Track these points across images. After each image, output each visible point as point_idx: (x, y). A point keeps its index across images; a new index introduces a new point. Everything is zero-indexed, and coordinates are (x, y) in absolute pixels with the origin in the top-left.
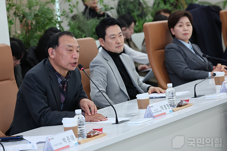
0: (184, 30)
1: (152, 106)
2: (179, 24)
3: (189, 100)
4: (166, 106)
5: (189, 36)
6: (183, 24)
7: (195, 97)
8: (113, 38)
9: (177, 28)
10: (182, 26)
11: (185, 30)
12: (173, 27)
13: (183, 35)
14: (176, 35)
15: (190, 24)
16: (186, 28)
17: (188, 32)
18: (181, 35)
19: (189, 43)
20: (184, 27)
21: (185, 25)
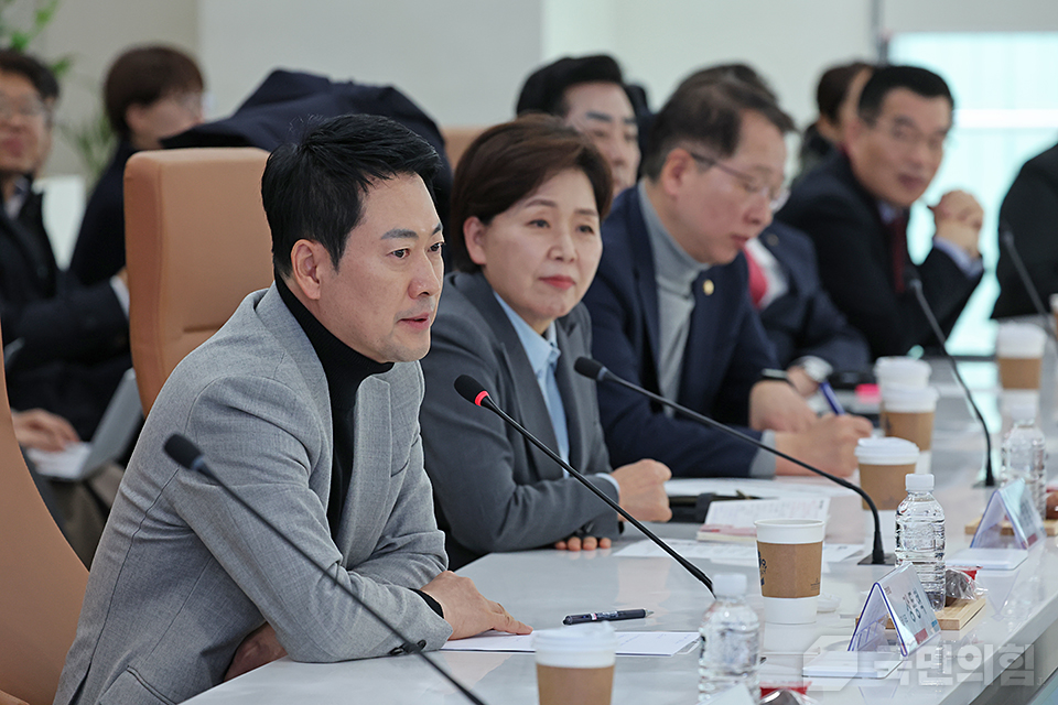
0: (556, 254)
2: (527, 210)
3: (806, 688)
5: (572, 299)
6: (557, 218)
8: (399, 253)
9: (511, 227)
10: (549, 226)
11: (560, 259)
13: (541, 285)
16: (570, 245)
17: (570, 271)
18: (528, 281)
19: (545, 335)
20: (558, 234)
21: (566, 226)
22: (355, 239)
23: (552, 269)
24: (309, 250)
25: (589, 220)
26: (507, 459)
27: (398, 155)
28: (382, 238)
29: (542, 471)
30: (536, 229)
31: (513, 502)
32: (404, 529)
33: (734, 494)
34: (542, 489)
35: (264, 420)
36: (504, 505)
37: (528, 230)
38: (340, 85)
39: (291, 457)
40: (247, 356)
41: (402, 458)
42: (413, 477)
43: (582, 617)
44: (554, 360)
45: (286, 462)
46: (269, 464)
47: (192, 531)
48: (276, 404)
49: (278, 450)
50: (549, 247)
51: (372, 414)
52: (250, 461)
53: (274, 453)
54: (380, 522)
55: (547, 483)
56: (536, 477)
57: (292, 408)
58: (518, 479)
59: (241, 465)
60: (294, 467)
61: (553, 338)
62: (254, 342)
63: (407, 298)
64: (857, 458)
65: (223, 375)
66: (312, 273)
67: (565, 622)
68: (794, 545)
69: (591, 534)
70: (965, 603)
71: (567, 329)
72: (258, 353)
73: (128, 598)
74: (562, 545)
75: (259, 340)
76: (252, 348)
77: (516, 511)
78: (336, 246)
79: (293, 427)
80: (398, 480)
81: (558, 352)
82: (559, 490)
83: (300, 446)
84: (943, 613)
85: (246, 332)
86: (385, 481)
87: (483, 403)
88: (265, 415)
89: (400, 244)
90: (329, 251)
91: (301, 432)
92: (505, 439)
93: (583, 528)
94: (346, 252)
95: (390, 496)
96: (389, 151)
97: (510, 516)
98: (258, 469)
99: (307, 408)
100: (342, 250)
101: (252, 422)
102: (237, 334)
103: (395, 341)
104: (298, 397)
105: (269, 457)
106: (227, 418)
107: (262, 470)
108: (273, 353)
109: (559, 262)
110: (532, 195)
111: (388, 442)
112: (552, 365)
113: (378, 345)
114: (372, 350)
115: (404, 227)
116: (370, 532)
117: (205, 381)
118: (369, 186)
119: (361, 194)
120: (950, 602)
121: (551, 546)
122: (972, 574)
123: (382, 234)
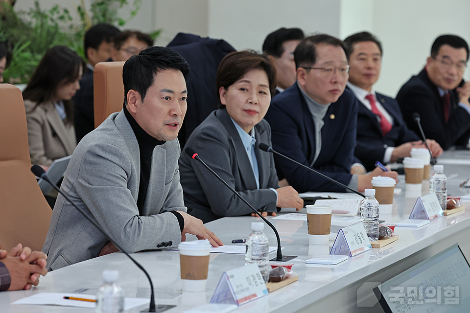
0: (250, 101)
1: (232, 276)
2: (240, 84)
3: (291, 266)
4: (256, 277)
5: (256, 120)
6: (251, 88)
7: (277, 260)
8: (167, 98)
9: (234, 90)
10: (248, 90)
12: (226, 88)
13: (244, 113)
14: (227, 107)
15: (268, 90)
16: (255, 98)
17: (256, 108)
18: (239, 111)
19: (250, 134)
20: (251, 94)
21: (255, 91)
22: (150, 91)
23: (248, 107)
24: (134, 94)
25: (264, 89)
26: (232, 181)
27: (170, 61)
28: (160, 92)
29: (247, 186)
30: (242, 92)
31: (233, 197)
32: (170, 205)
33: (327, 197)
34: (246, 193)
35: (110, 161)
36: (230, 198)
37: (239, 91)
38: (203, 39)
39: (119, 175)
40: (106, 135)
41: (170, 178)
42: (175, 186)
43: (239, 240)
44: (254, 143)
45: (118, 177)
46: (111, 178)
47: (83, 202)
48: (115, 154)
49: (115, 172)
50: (247, 98)
51: (158, 161)
52: (104, 176)
53: (113, 174)
54: (162, 202)
55: (248, 191)
56: (245, 189)
57: (120, 156)
58: (237, 189)
59: (101, 177)
60: (120, 179)
61: (253, 135)
62: (110, 130)
63: (168, 115)
64: (372, 184)
65: (96, 143)
66: (134, 103)
67: (232, 242)
68: (319, 215)
69: (265, 211)
70: (387, 238)
71: (261, 131)
72: (111, 135)
73: (62, 226)
74: (253, 214)
75: (112, 130)
76: (109, 132)
77: (234, 201)
78: (143, 94)
79: (121, 164)
80: (168, 187)
81: (255, 140)
82: (253, 194)
83: (123, 170)
84: (376, 242)
85: (108, 127)
86: (163, 186)
87: (195, 158)
88: (110, 159)
89: (167, 94)
90: (141, 95)
91: (123, 165)
92: (232, 174)
93: (262, 208)
94: (146, 95)
95: (165, 193)
96: (167, 60)
97: (232, 203)
98: (107, 179)
99: (127, 157)
100: (145, 94)
101: (105, 161)
102: (104, 127)
103: (162, 132)
104: (123, 152)
105: (111, 175)
106: (96, 159)
107: (108, 180)
108: (116, 135)
109: (251, 104)
110: (241, 78)
111: (164, 172)
112: (253, 145)
113: (156, 133)
114: (154, 135)
115: (169, 88)
116: (158, 206)
117: (89, 145)
118: (158, 72)
119: (154, 75)
120: (381, 238)
121: (249, 215)
122: (393, 228)
123: (160, 90)
